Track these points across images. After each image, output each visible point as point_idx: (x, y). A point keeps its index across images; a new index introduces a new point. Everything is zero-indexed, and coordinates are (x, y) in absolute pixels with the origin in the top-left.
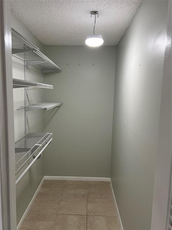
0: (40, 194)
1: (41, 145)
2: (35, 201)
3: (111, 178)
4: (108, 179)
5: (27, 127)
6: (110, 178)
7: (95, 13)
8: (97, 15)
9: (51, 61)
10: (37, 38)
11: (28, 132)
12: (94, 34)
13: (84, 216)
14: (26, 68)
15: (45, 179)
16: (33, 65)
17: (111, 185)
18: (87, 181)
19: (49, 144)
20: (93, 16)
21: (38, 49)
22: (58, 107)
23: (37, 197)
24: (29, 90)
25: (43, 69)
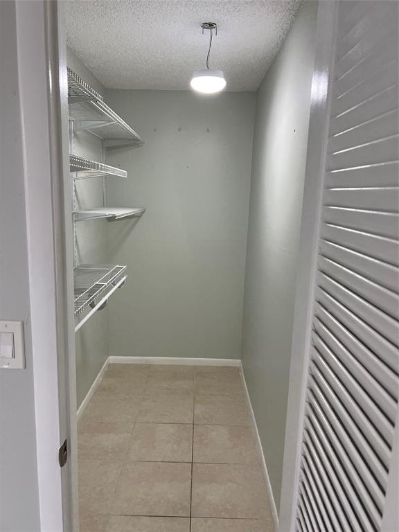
0: (101, 389)
1: (106, 284)
2: (91, 400)
3: (242, 359)
4: (237, 362)
5: (76, 254)
6: (239, 361)
7: (211, 26)
8: (214, 30)
9: (123, 123)
10: (92, 74)
11: (78, 264)
12: (207, 68)
13: (188, 426)
14: (73, 135)
15: (111, 362)
16: (86, 130)
17: (242, 374)
18: (194, 366)
19: (119, 287)
20: (207, 31)
21: (99, 98)
22: (136, 219)
23: (95, 393)
24: (78, 179)
25: (105, 139)
